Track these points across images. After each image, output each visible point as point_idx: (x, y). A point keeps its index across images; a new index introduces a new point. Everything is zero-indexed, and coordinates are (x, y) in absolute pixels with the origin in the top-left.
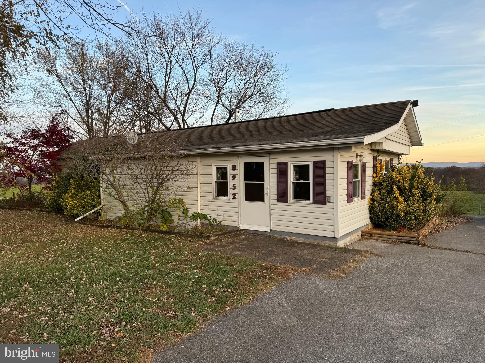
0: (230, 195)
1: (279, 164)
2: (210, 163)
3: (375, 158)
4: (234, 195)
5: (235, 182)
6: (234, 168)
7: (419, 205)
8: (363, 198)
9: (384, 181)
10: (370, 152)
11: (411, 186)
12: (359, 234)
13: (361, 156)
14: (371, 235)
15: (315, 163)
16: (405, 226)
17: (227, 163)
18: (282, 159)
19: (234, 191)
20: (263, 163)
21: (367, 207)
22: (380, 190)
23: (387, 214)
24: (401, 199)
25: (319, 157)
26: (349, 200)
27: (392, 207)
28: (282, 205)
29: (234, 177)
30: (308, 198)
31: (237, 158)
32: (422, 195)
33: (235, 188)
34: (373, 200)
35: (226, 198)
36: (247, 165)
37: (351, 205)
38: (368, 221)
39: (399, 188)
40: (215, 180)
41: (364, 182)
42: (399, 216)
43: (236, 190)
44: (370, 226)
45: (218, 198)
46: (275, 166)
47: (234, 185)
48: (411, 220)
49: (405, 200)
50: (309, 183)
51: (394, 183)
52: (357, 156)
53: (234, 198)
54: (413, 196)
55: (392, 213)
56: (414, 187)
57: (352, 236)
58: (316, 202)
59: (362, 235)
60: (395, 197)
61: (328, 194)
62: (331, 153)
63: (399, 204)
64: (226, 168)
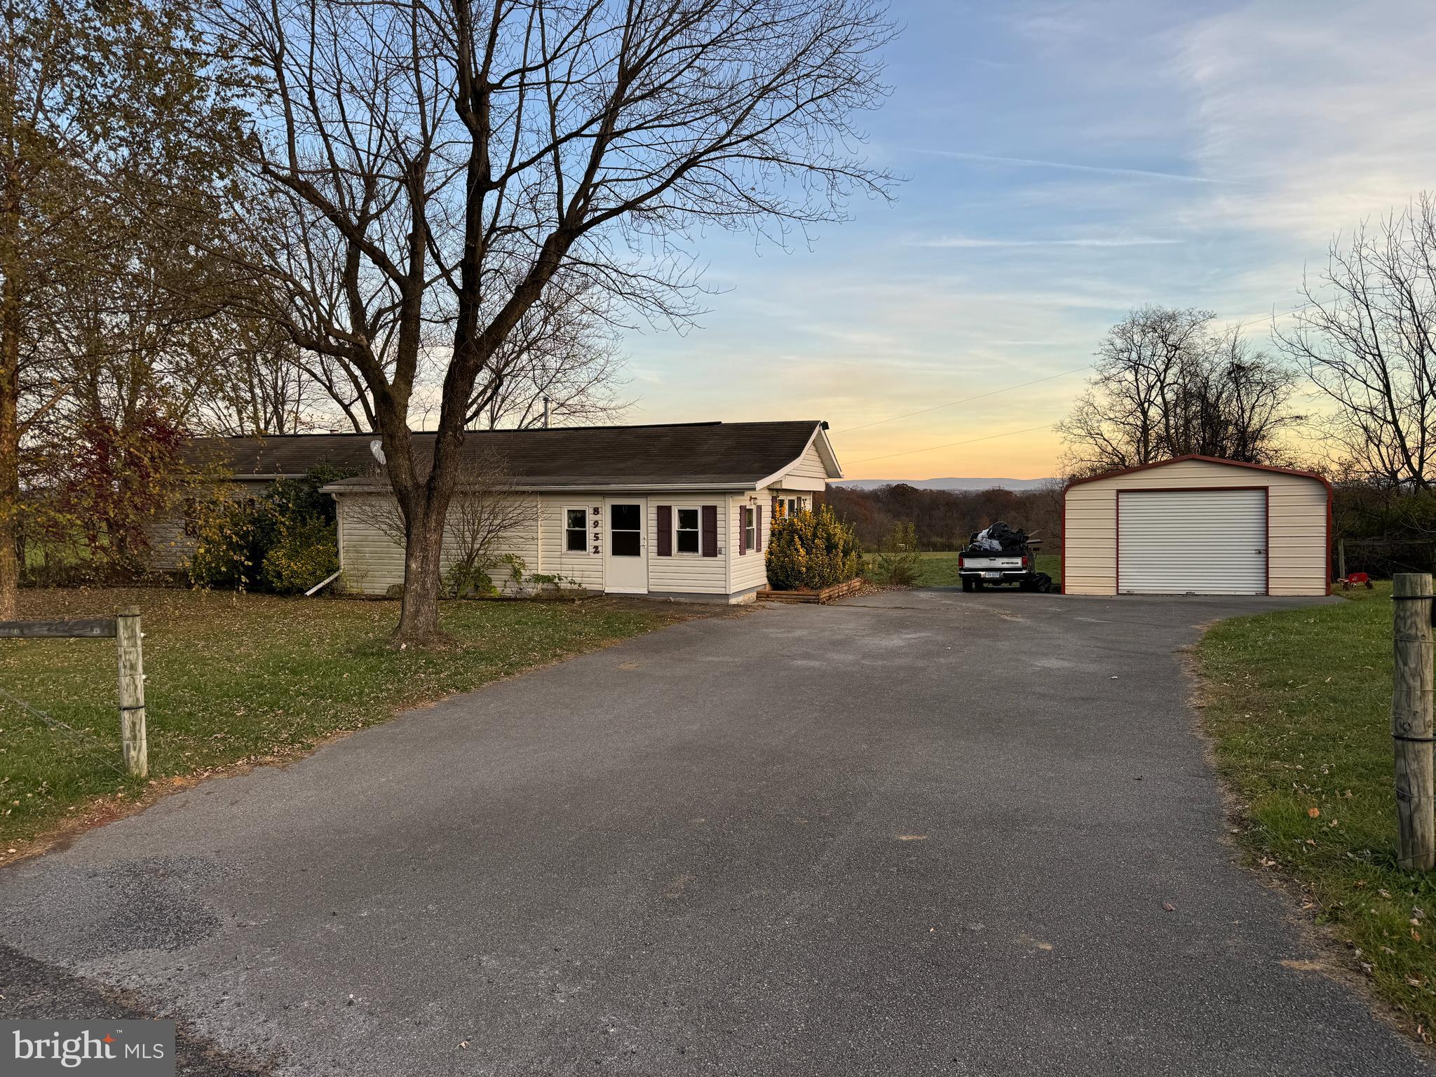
0: (590, 549)
1: (659, 508)
2: (558, 504)
3: (774, 499)
4: (596, 547)
5: (598, 530)
6: (596, 511)
7: (822, 558)
8: (759, 550)
9: (784, 530)
10: (767, 494)
11: (815, 535)
12: (754, 595)
13: (755, 498)
14: (768, 597)
15: (704, 508)
16: (806, 585)
17: (586, 505)
18: (664, 502)
19: (597, 543)
20: (638, 507)
21: (764, 562)
22: (779, 540)
23: (787, 571)
24: (802, 552)
25: (709, 502)
26: (742, 553)
27: (792, 562)
28: (664, 560)
29: (596, 524)
30: (697, 550)
31: (600, 499)
32: (826, 546)
33: (597, 539)
34: (771, 553)
35: (583, 552)
36: (615, 509)
37: (744, 558)
38: (765, 581)
39: (801, 538)
40: (566, 527)
41: (759, 530)
42: (800, 572)
43: (599, 541)
44: (768, 587)
45: (570, 552)
46: (654, 510)
47: (596, 534)
48: (814, 577)
49: (807, 553)
50: (697, 531)
51: (795, 531)
52: (751, 498)
53: (596, 552)
54: (816, 548)
55: (793, 569)
57: (746, 595)
58: (705, 554)
59: (757, 596)
60: (796, 549)
61: (719, 544)
62: (722, 498)
63: (800, 558)
64: (584, 511)
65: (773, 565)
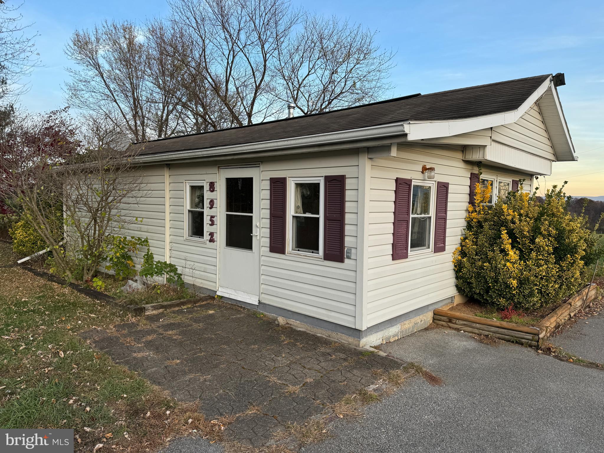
0: (207, 236)
2: (182, 178)
3: (474, 178)
4: (212, 234)
6: (212, 187)
8: (440, 248)
9: (486, 220)
10: (462, 165)
11: (536, 231)
12: (428, 317)
13: (432, 169)
14: (450, 321)
15: (328, 180)
16: (517, 306)
17: (204, 180)
18: (278, 172)
19: (212, 229)
20: (251, 180)
22: (476, 234)
23: (486, 282)
24: (513, 255)
25: (335, 169)
26: (398, 255)
27: (495, 269)
29: (212, 203)
30: (317, 248)
31: (215, 170)
32: (555, 249)
33: (212, 224)
34: (463, 253)
35: (200, 240)
38: (452, 291)
39: (511, 234)
40: (188, 208)
41: (442, 220)
42: (508, 286)
43: (214, 226)
45: (191, 238)
47: (212, 217)
48: (531, 294)
49: (522, 257)
50: (318, 219)
51: (504, 223)
52: (424, 169)
53: (212, 240)
54: (538, 251)
55: (496, 281)
56: (541, 233)
57: (407, 322)
58: (327, 257)
59: (434, 319)
60: (503, 251)
61: (348, 241)
63: (508, 264)
64: (203, 187)
65: (464, 270)
